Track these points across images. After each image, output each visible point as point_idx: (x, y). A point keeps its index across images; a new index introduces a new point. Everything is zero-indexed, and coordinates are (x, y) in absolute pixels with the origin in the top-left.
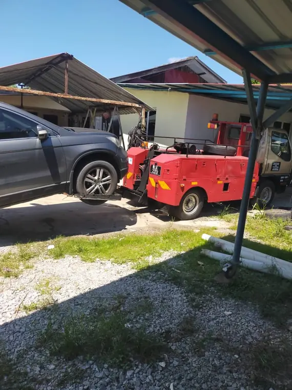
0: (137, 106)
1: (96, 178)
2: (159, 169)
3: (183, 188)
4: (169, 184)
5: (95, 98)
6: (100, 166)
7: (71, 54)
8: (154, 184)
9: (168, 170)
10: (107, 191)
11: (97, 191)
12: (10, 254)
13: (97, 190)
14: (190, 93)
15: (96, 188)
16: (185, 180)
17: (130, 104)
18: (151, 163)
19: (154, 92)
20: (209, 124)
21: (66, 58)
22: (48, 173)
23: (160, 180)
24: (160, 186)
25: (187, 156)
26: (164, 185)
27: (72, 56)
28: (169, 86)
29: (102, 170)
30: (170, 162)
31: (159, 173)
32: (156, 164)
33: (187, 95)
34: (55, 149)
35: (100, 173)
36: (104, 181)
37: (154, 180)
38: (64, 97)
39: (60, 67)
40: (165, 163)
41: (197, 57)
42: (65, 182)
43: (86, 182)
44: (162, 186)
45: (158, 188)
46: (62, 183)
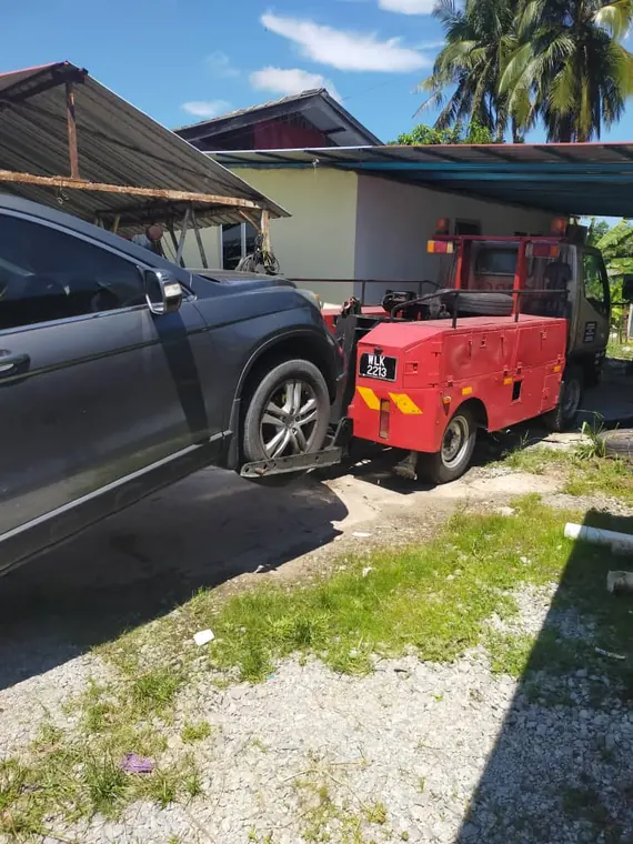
0: (250, 204)
1: (286, 409)
2: (390, 363)
3: (446, 406)
4: (416, 400)
5: (148, 187)
6: (294, 376)
7: (80, 68)
8: (373, 403)
9: (416, 365)
10: (308, 443)
11: (289, 449)
12: (96, 693)
13: (290, 444)
14: (360, 171)
15: (286, 439)
16: (451, 384)
17: (233, 201)
18: (361, 351)
19: (255, 171)
20: (431, 244)
21: (67, 76)
22: (178, 415)
23: (394, 392)
24: (394, 406)
25: (454, 326)
26: (406, 405)
27: (85, 72)
28: (313, 156)
29: (298, 386)
30: (418, 343)
31: (391, 375)
32: (378, 353)
33: (353, 176)
34: (190, 337)
35: (293, 395)
36: (303, 416)
37: (376, 393)
38: (72, 185)
39: (29, 106)
40: (409, 347)
41: (324, 90)
42: (220, 435)
43: (265, 425)
44: (401, 406)
45: (388, 413)
46: (213, 438)
